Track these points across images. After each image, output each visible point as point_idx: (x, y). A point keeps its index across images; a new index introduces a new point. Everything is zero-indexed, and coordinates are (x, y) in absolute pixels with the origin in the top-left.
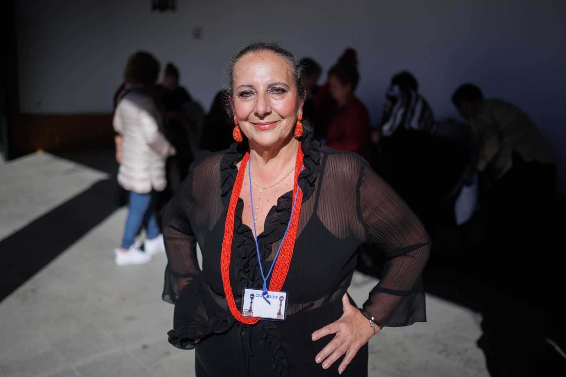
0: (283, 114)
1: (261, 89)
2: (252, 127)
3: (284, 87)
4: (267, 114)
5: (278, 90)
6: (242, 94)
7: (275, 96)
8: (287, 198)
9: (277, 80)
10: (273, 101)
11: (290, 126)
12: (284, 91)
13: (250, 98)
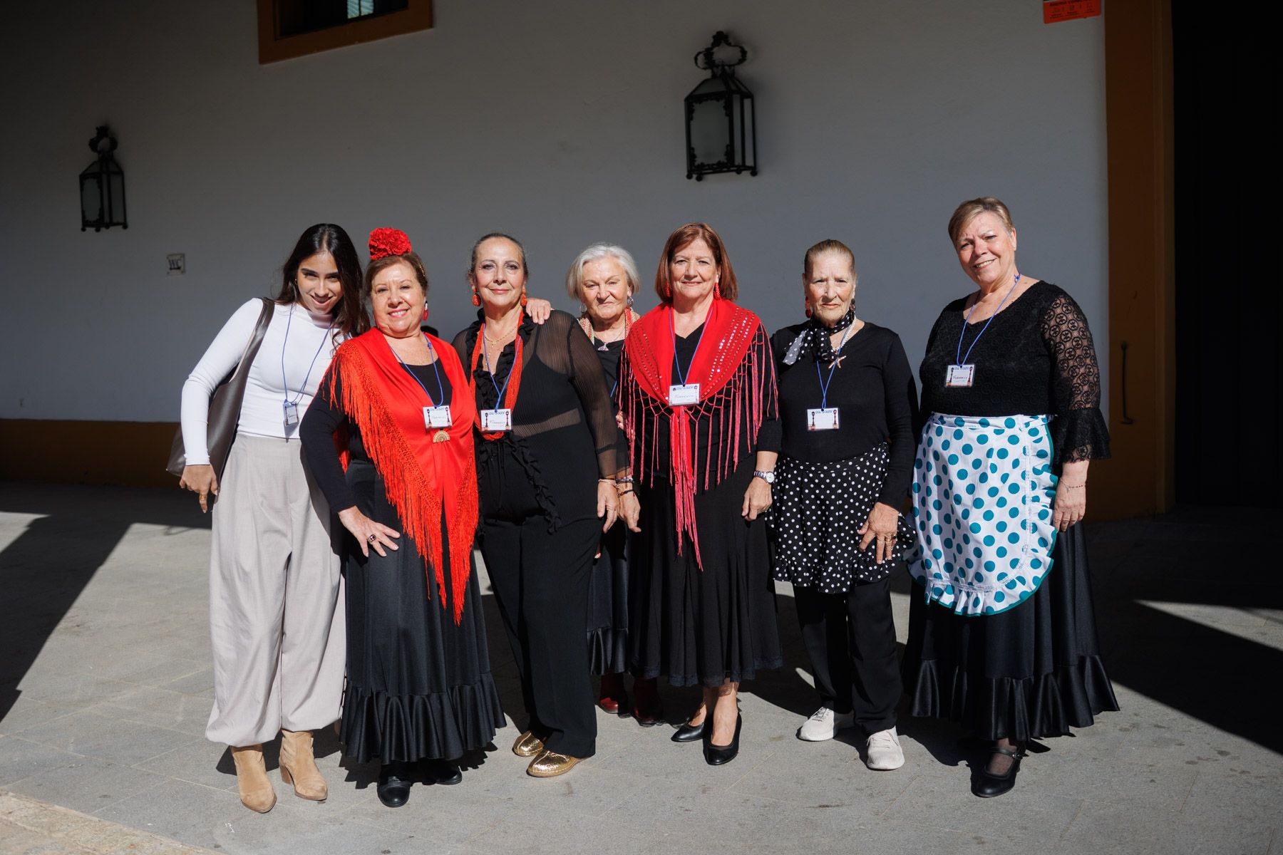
0: (514, 285)
1: (501, 263)
2: (491, 292)
3: (517, 265)
4: (504, 282)
5: (512, 266)
6: (485, 267)
7: (509, 270)
8: (512, 345)
9: (512, 259)
10: (508, 274)
11: (518, 295)
12: (516, 268)
13: (491, 271)
